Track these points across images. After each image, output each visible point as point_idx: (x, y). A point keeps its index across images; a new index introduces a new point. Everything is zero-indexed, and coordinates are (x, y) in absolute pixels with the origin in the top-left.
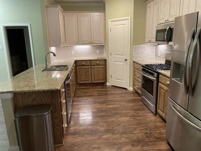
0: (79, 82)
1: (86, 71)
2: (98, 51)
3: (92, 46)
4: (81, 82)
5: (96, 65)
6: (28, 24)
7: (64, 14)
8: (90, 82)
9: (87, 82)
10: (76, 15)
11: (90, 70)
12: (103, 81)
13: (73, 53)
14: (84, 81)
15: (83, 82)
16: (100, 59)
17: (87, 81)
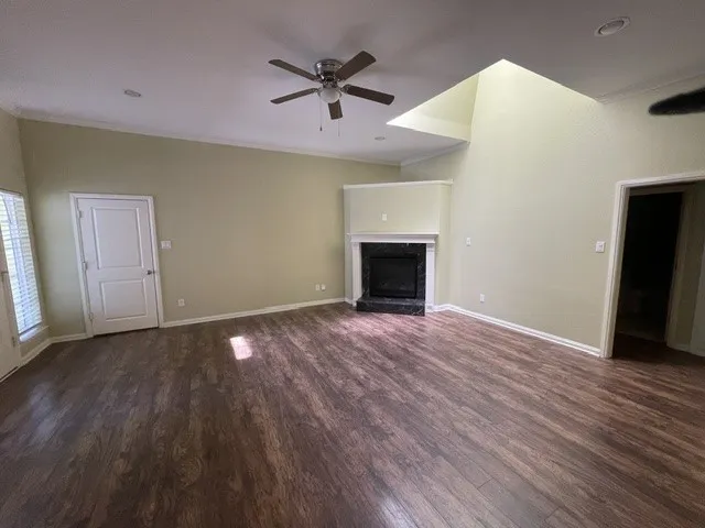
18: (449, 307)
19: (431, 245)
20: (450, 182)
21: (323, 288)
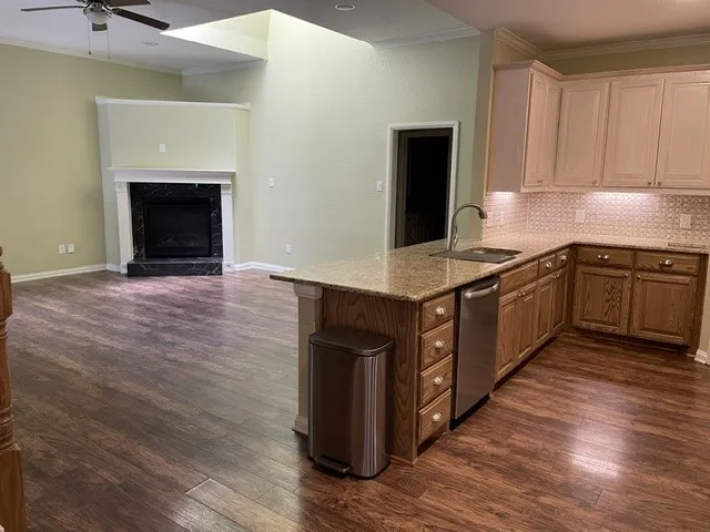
0: (576, 321)
1: (613, 288)
2: (685, 220)
3: (662, 196)
4: (584, 324)
5: (655, 271)
6: (453, 122)
7: (562, 84)
8: (624, 332)
9: (610, 329)
10: (607, 85)
11: (627, 284)
12: (679, 340)
13: (580, 216)
14: (596, 322)
15: (593, 326)
16: (680, 249)
17: (613, 324)
18: (254, 265)
19: (227, 187)
20: (247, 106)
21: (71, 250)
